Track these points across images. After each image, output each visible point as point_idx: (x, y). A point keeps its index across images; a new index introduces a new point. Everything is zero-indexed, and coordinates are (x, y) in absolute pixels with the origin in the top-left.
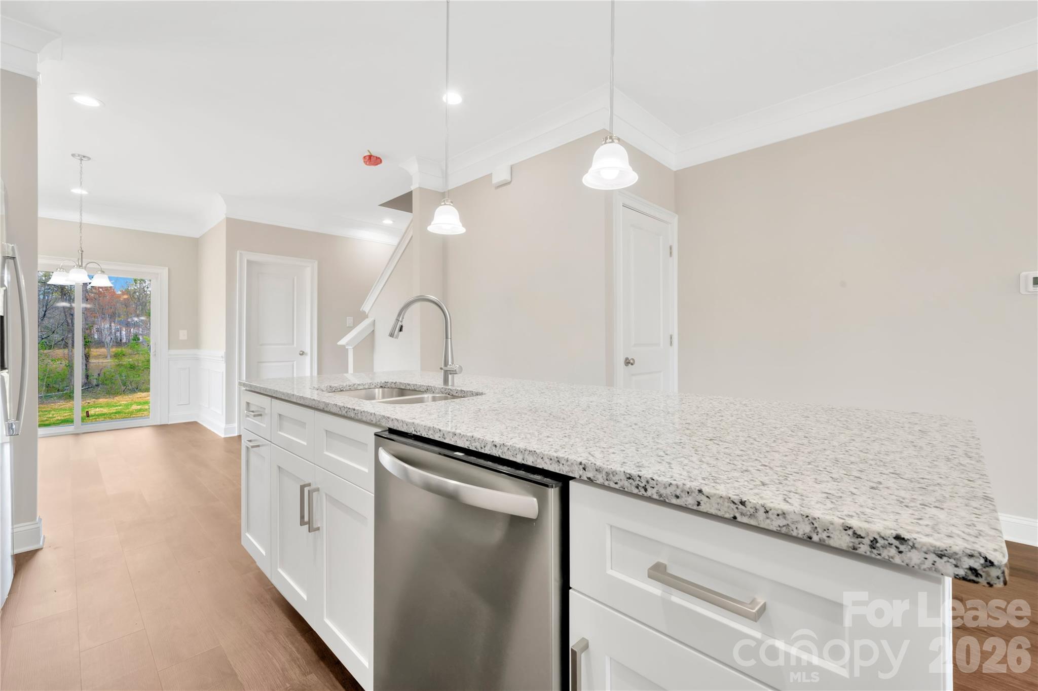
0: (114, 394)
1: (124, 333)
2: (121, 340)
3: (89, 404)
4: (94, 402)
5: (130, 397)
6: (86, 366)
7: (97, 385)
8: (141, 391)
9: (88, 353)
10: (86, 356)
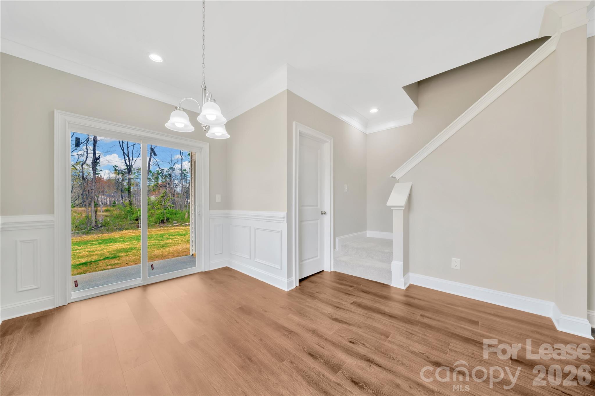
0: (110, 231)
1: (108, 200)
2: (107, 204)
3: (99, 237)
4: (102, 236)
5: (119, 233)
6: (95, 217)
7: (101, 227)
8: (124, 229)
9: (96, 210)
10: (95, 212)
